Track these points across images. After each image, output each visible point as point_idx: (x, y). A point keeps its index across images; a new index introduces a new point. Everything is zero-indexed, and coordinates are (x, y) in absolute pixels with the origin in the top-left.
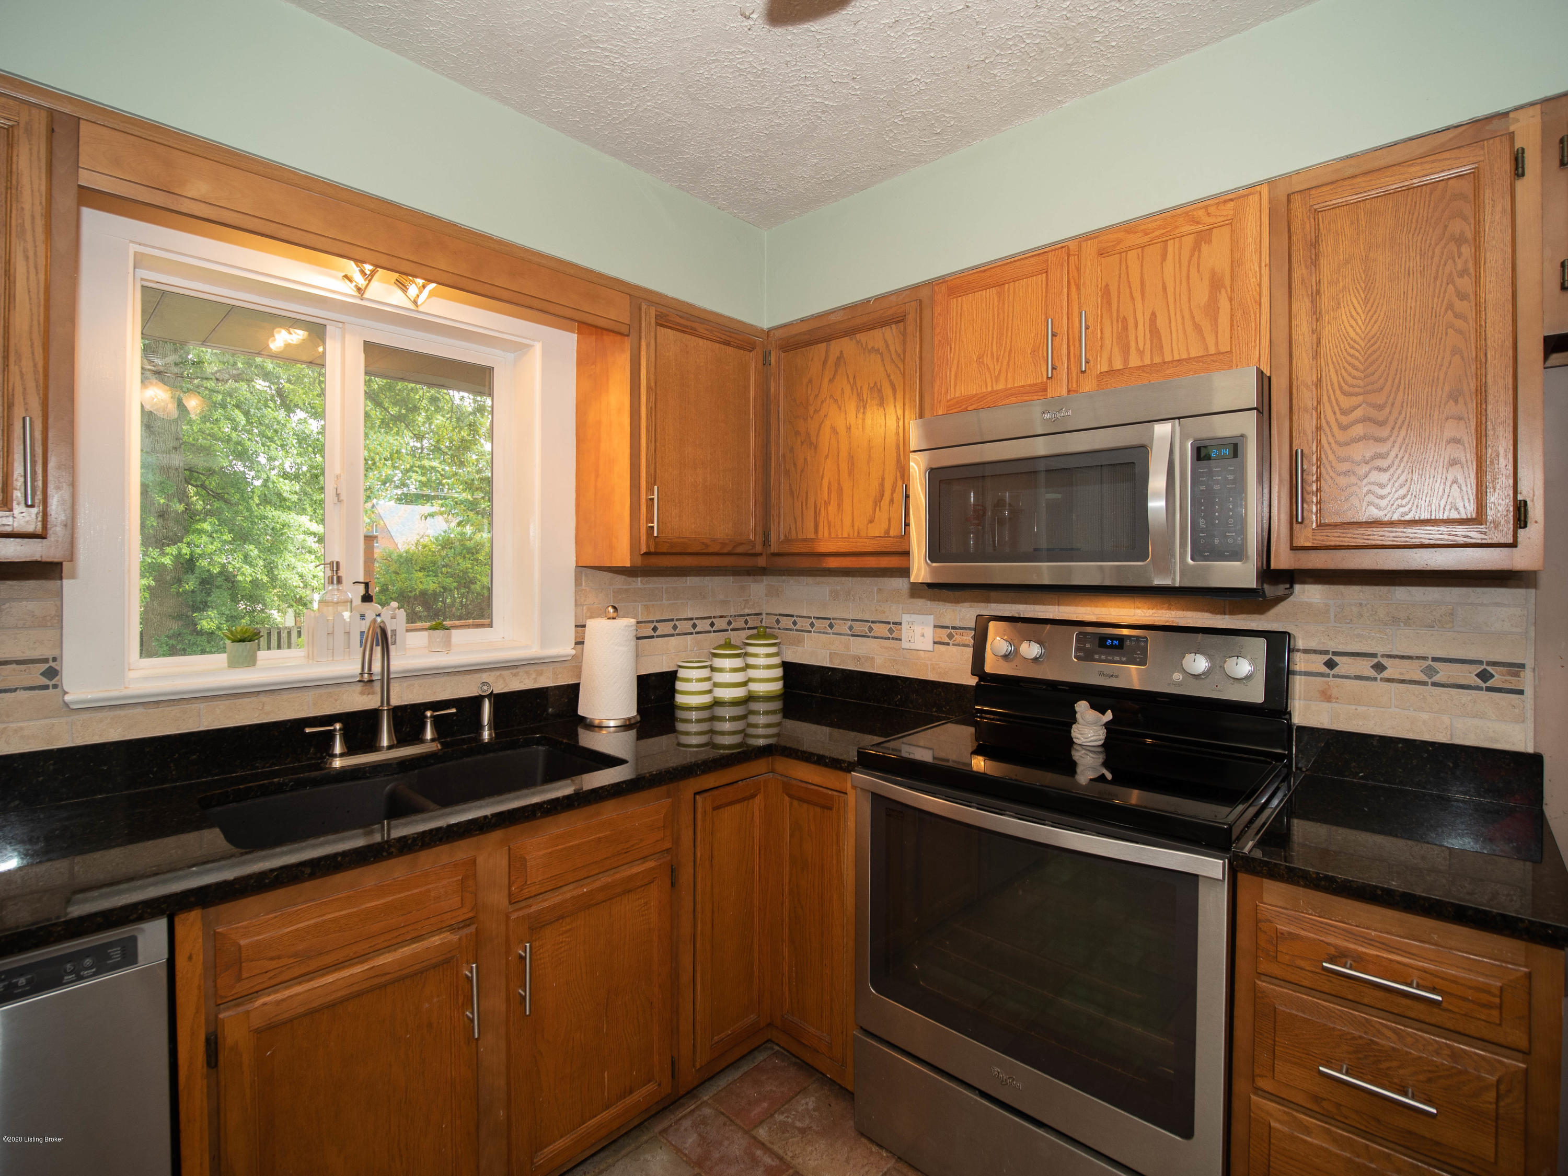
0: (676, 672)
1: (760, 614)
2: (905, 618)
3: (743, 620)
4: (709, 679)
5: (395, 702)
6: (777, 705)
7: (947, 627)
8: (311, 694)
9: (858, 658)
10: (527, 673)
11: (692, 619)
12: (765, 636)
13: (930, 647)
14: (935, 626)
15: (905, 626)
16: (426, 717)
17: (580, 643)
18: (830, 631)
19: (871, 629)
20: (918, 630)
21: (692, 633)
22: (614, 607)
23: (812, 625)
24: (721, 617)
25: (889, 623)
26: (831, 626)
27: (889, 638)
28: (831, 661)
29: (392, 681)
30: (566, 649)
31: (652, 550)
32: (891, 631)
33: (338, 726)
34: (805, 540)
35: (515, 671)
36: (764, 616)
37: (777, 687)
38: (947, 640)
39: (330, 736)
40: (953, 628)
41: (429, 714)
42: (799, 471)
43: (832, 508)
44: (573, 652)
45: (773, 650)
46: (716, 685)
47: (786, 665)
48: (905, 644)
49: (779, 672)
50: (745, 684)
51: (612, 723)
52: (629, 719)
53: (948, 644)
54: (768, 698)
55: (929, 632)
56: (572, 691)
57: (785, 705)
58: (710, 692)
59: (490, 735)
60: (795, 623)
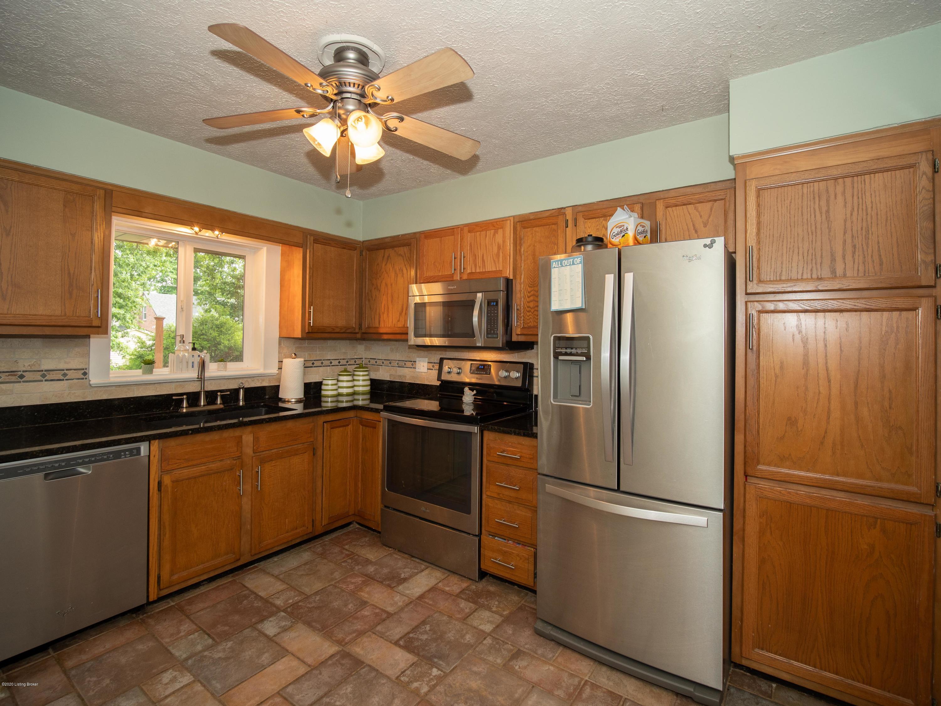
0: (322, 382)
1: (362, 358)
2: (417, 359)
3: (354, 360)
4: (336, 384)
5: (206, 389)
6: (368, 396)
7: (432, 363)
8: (174, 385)
9: (400, 376)
10: (258, 380)
11: (330, 360)
12: (363, 367)
13: (426, 370)
14: (428, 363)
15: (417, 362)
16: (218, 395)
17: (280, 368)
18: (390, 365)
19: (405, 364)
20: (422, 364)
21: (330, 366)
22: (295, 354)
23: (383, 363)
24: (344, 359)
25: (412, 361)
26: (390, 363)
27: (411, 368)
28: (390, 378)
29: (205, 381)
30: (275, 371)
31: (311, 331)
32: (412, 365)
33: (185, 397)
34: (375, 328)
35: (253, 379)
36: (364, 359)
37: (368, 388)
38: (432, 368)
39: (182, 400)
40: (434, 363)
41: (219, 394)
42: (373, 299)
43: (385, 315)
44: (277, 372)
45: (366, 373)
46: (339, 387)
47: (372, 380)
48: (417, 370)
49: (368, 383)
50: (353, 387)
51: (293, 400)
52: (300, 399)
53: (432, 369)
54: (363, 393)
55: (426, 364)
56: (277, 388)
57: (371, 396)
58: (336, 390)
59: (243, 403)
60: (376, 362)
